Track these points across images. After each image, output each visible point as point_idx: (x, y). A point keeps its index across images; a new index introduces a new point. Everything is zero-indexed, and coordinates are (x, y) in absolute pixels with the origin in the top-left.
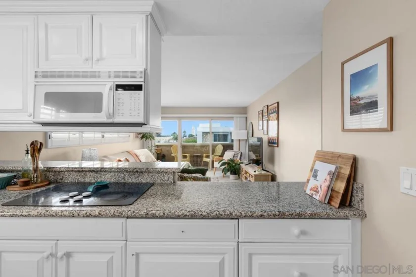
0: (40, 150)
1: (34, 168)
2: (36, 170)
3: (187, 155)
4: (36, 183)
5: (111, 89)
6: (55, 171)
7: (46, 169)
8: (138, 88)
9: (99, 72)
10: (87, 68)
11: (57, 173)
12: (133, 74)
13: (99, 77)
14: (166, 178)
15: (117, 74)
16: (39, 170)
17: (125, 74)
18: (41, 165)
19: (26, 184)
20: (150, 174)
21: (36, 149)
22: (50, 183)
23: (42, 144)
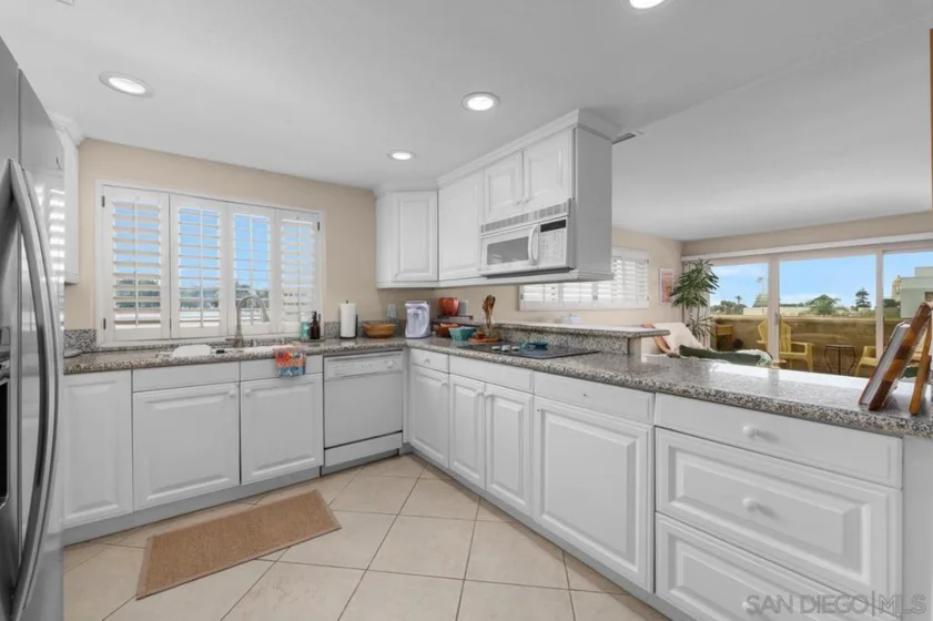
0: (492, 305)
1: (487, 323)
2: (488, 325)
3: (805, 344)
4: (488, 338)
5: (535, 231)
6: (505, 329)
7: (498, 325)
8: (561, 224)
9: (527, 215)
10: (518, 212)
11: (507, 330)
12: (557, 209)
13: (527, 220)
14: (617, 346)
15: (543, 213)
16: (491, 325)
17: (549, 211)
18: (493, 322)
19: (481, 337)
20: (597, 339)
21: (489, 303)
22: (500, 340)
23: (494, 299)
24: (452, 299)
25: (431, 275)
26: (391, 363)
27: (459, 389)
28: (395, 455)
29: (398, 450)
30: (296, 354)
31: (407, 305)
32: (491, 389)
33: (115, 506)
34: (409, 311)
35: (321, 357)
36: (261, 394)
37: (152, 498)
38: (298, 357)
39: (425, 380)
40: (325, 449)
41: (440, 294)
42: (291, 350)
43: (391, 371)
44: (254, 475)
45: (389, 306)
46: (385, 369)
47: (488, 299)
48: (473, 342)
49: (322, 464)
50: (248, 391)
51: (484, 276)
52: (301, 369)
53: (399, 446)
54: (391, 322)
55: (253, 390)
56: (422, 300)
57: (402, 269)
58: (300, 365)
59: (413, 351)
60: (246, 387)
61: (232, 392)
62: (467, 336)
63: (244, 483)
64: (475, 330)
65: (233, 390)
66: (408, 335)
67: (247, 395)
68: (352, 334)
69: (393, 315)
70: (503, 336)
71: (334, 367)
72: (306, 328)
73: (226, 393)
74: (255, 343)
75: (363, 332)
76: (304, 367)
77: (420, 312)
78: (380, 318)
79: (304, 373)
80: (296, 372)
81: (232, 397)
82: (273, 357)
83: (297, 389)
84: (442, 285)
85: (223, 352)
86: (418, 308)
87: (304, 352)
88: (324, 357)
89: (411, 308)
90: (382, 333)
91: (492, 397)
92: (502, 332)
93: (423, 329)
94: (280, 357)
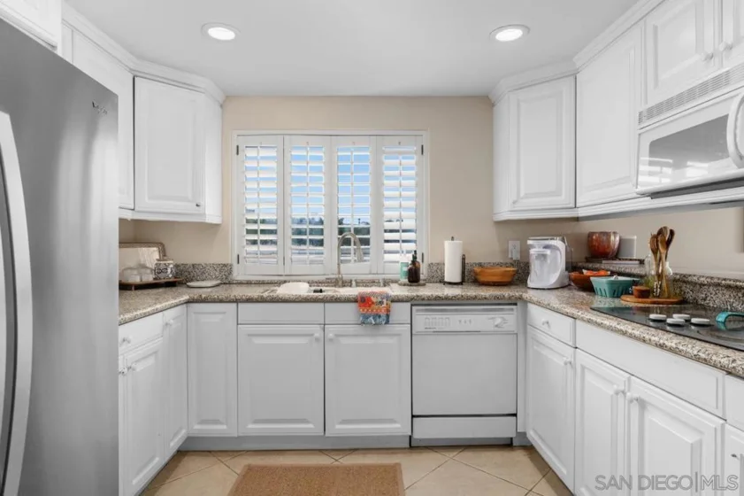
0: (668, 243)
1: (657, 272)
2: (660, 276)
4: (658, 297)
6: (695, 284)
7: (678, 277)
11: (698, 286)
16: (666, 276)
18: (669, 268)
19: (644, 294)
21: (663, 240)
22: (684, 302)
23: (672, 233)
24: (607, 234)
25: (564, 199)
26: (498, 321)
27: (589, 377)
28: (508, 445)
29: (512, 439)
30: (380, 300)
31: (530, 242)
32: (639, 389)
33: (225, 427)
34: (532, 251)
35: (409, 304)
36: (344, 341)
37: (253, 428)
38: (381, 303)
39: (545, 352)
40: (413, 416)
41: (588, 227)
42: (374, 294)
43: (498, 332)
44: (338, 428)
45: (511, 244)
46: (492, 328)
47: (661, 232)
48: (629, 301)
49: (410, 434)
50: (331, 335)
51: (643, 195)
52: (384, 317)
53: (512, 434)
54: (512, 265)
55: (337, 336)
56: (553, 236)
57: (522, 194)
58: (383, 313)
59: (531, 306)
60: (331, 331)
61: (317, 335)
62: (619, 291)
63: (327, 435)
64: (635, 283)
65: (318, 334)
66: (530, 284)
67: (331, 340)
68: (458, 279)
69: (516, 256)
70: (690, 296)
71: (423, 319)
72: (406, 269)
73: (312, 335)
74: (354, 283)
75: (470, 276)
76: (388, 316)
77: (548, 252)
78: (498, 260)
79: (387, 322)
80: (378, 320)
81: (317, 340)
82: (355, 301)
83: (382, 340)
84: (581, 213)
85: (321, 291)
86: (546, 247)
87: (388, 297)
88: (412, 305)
89: (536, 247)
90: (495, 279)
91: (642, 404)
92: (686, 288)
93: (553, 278)
94: (363, 301)
